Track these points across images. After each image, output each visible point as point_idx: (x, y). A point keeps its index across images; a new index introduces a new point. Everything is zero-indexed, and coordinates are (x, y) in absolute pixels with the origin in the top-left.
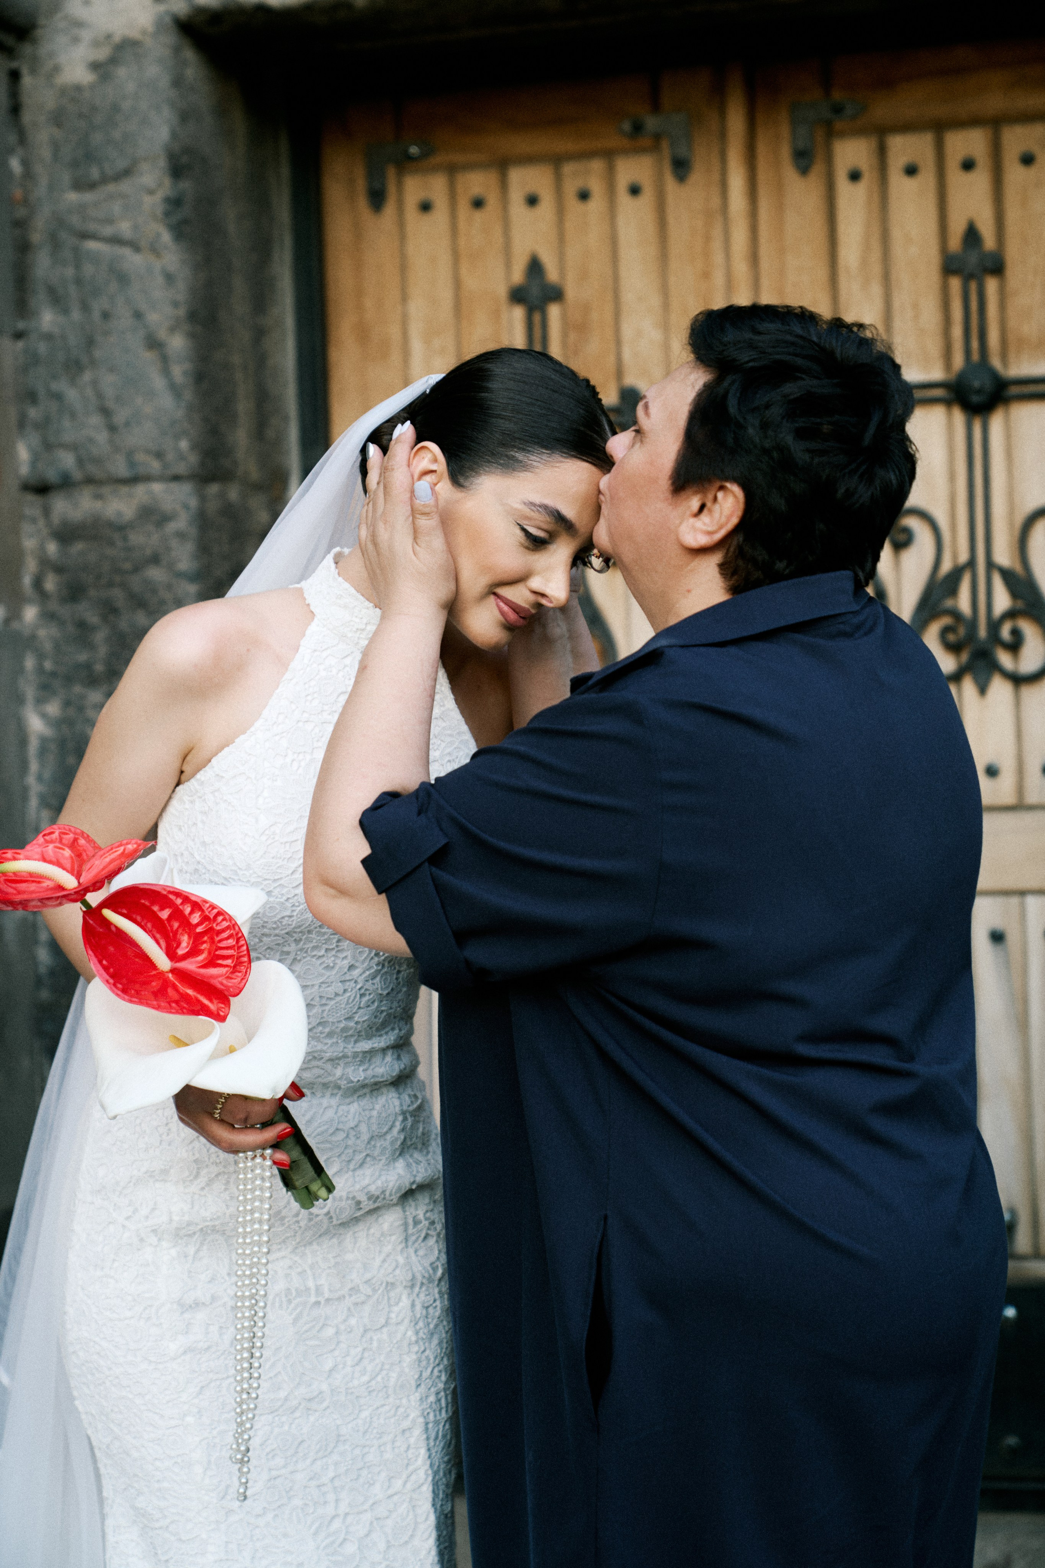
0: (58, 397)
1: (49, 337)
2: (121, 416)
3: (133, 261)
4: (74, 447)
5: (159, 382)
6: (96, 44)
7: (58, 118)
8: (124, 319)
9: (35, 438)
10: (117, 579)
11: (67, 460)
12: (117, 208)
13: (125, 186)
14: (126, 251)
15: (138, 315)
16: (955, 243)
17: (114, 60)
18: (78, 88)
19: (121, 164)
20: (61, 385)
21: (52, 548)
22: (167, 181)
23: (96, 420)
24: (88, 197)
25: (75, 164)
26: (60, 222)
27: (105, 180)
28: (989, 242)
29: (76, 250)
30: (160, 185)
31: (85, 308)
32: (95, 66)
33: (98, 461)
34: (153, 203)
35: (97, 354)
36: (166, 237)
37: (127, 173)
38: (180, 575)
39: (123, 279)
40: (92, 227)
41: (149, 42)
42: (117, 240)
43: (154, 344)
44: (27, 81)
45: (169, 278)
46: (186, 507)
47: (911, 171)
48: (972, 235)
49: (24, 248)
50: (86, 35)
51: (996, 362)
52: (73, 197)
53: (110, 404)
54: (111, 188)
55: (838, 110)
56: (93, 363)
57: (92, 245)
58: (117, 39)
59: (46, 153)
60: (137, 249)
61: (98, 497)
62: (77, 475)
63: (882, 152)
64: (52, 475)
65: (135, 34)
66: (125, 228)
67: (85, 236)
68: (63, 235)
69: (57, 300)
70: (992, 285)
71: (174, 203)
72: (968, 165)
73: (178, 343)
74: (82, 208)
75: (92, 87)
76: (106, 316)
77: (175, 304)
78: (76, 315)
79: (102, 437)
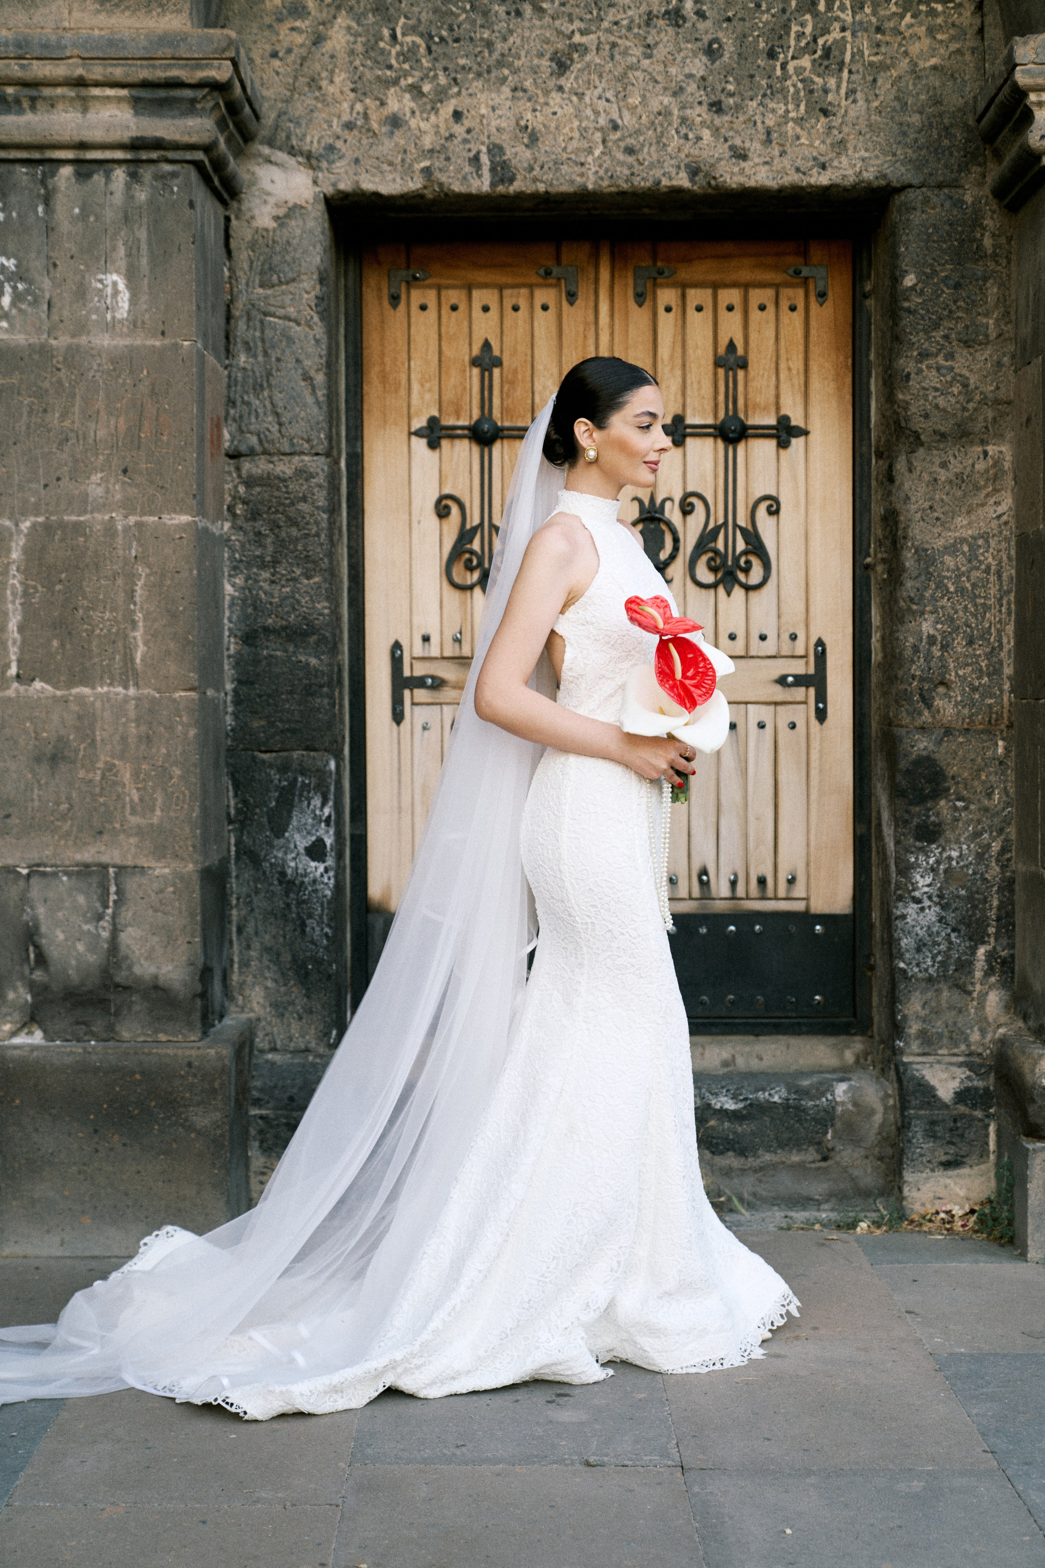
0: (248, 404)
1: (244, 370)
2: (286, 417)
3: (296, 330)
4: (257, 433)
5: (310, 400)
6: (277, 205)
7: (253, 246)
8: (290, 363)
9: (234, 427)
10: (281, 509)
11: (253, 440)
12: (287, 299)
13: (292, 287)
14: (292, 324)
15: (298, 361)
16: (722, 350)
17: (287, 216)
18: (266, 230)
19: (291, 275)
20: (251, 397)
21: (242, 489)
22: (318, 287)
23: (271, 419)
24: (269, 292)
25: (262, 273)
26: (252, 305)
27: (280, 283)
28: (740, 351)
29: (262, 322)
30: (314, 288)
31: (266, 354)
32: (276, 218)
33: (272, 442)
34: (309, 298)
35: (273, 381)
36: (316, 318)
37: (294, 280)
38: (318, 508)
39: (290, 340)
40: (273, 309)
41: (310, 208)
42: (286, 318)
43: (307, 378)
44: (235, 222)
45: (317, 341)
46: (323, 470)
47: (699, 309)
48: (731, 346)
49: (229, 317)
50: (272, 200)
51: (742, 416)
52: (261, 291)
53: (280, 410)
54: (284, 288)
55: (661, 273)
56: (270, 386)
57: (273, 320)
58: (290, 204)
59: (244, 265)
60: (299, 324)
61: (270, 462)
62: (258, 449)
63: (684, 296)
64: (243, 448)
65: (301, 202)
66: (291, 311)
67: (266, 314)
68: (254, 313)
69: (248, 348)
70: (741, 374)
71: (321, 299)
72: (730, 308)
73: (320, 378)
74: (266, 298)
75: (274, 230)
76: (279, 360)
77: (321, 356)
78: (261, 358)
79: (275, 428)
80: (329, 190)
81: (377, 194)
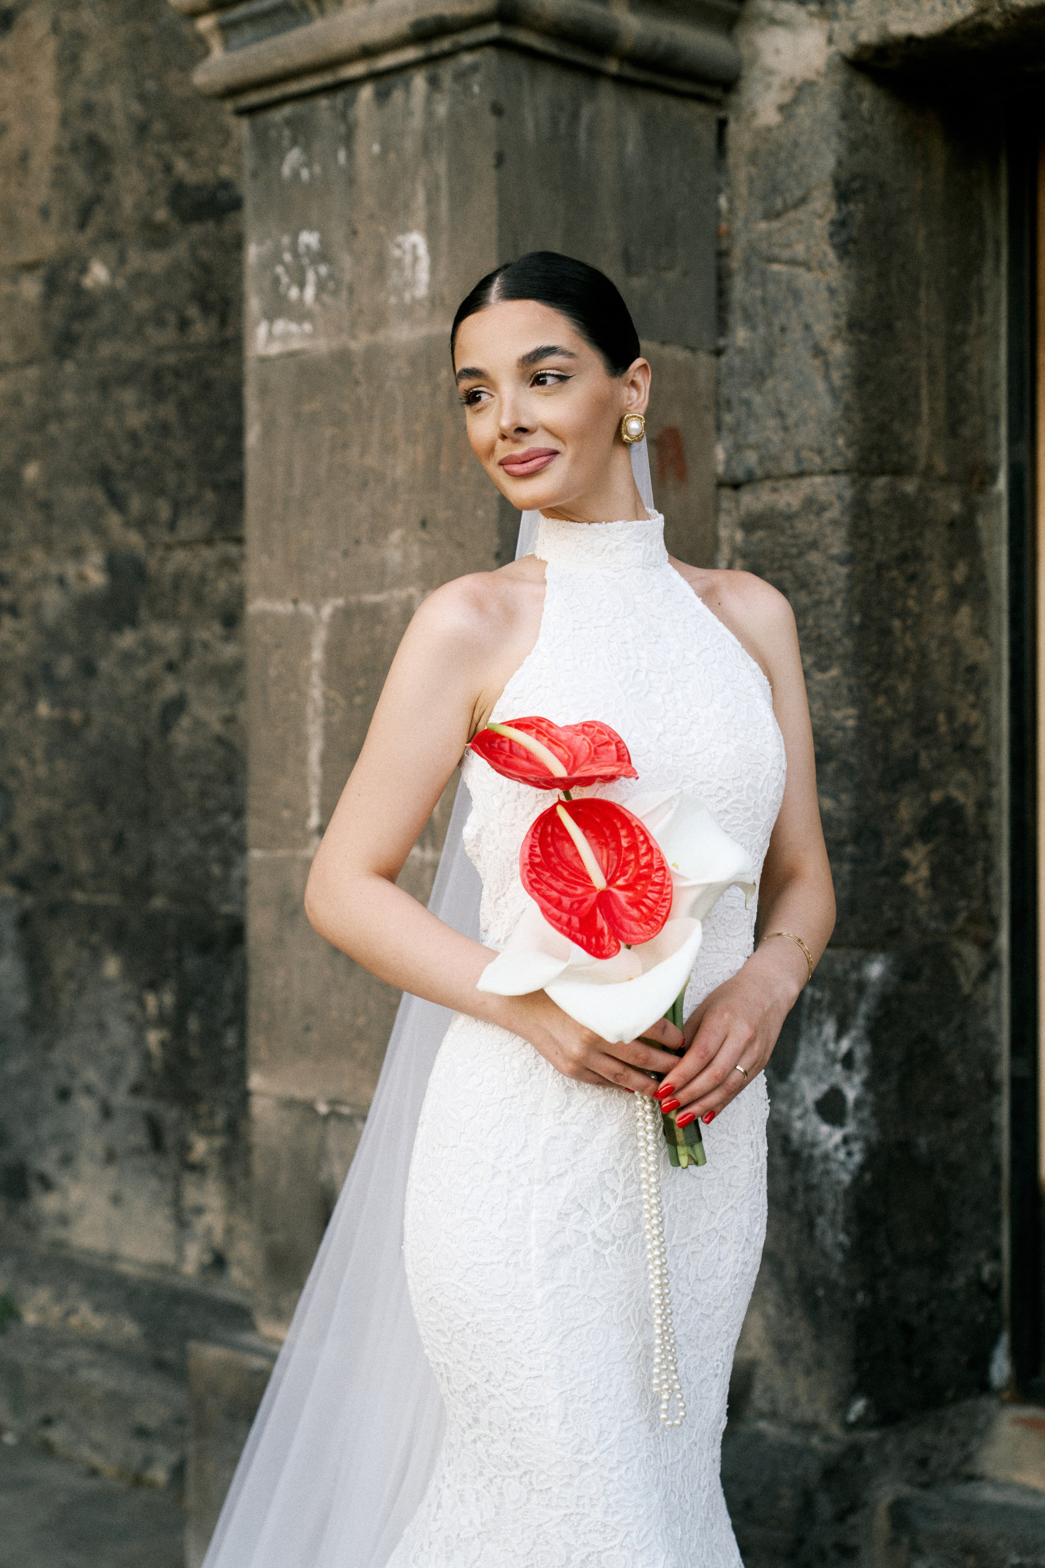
0: (747, 403)
1: (740, 351)
2: (792, 417)
3: (805, 278)
4: (756, 447)
5: (821, 386)
6: (783, 88)
7: (753, 158)
8: (796, 333)
9: (728, 441)
10: (786, 563)
11: (751, 458)
12: (794, 233)
13: (801, 214)
14: (801, 271)
15: (807, 327)
17: (796, 101)
18: (769, 129)
19: (798, 193)
20: (749, 393)
21: (739, 536)
22: (833, 207)
23: (772, 423)
24: (776, 225)
25: (764, 198)
26: (752, 248)
27: (786, 209)
29: (763, 273)
30: (827, 209)
32: (782, 108)
33: (774, 459)
34: (821, 227)
35: (777, 363)
36: (831, 256)
37: (803, 200)
38: (832, 558)
39: (796, 295)
40: (776, 251)
41: (821, 81)
42: (793, 262)
43: (818, 352)
44: (733, 127)
45: (832, 291)
46: (840, 497)
49: (725, 273)
50: (776, 81)
52: (763, 226)
53: (784, 408)
54: (792, 215)
56: (773, 372)
57: (776, 267)
58: (799, 81)
59: (743, 190)
60: (809, 269)
61: (775, 490)
62: (759, 472)
64: (740, 473)
65: (811, 76)
66: (799, 250)
67: (772, 259)
68: (754, 260)
69: (749, 319)
71: (840, 224)
73: (838, 350)
74: (768, 236)
75: (779, 127)
76: (783, 329)
77: (836, 316)
78: (762, 330)
79: (777, 437)
80: (847, 47)
81: (911, 39)
